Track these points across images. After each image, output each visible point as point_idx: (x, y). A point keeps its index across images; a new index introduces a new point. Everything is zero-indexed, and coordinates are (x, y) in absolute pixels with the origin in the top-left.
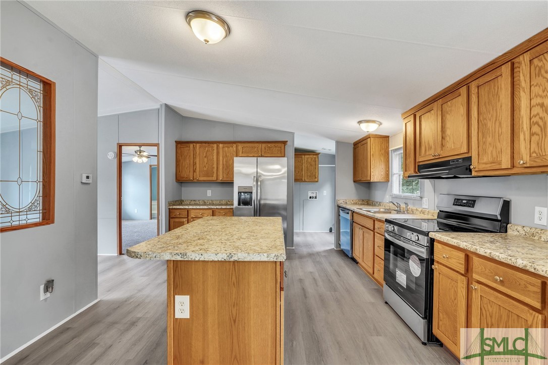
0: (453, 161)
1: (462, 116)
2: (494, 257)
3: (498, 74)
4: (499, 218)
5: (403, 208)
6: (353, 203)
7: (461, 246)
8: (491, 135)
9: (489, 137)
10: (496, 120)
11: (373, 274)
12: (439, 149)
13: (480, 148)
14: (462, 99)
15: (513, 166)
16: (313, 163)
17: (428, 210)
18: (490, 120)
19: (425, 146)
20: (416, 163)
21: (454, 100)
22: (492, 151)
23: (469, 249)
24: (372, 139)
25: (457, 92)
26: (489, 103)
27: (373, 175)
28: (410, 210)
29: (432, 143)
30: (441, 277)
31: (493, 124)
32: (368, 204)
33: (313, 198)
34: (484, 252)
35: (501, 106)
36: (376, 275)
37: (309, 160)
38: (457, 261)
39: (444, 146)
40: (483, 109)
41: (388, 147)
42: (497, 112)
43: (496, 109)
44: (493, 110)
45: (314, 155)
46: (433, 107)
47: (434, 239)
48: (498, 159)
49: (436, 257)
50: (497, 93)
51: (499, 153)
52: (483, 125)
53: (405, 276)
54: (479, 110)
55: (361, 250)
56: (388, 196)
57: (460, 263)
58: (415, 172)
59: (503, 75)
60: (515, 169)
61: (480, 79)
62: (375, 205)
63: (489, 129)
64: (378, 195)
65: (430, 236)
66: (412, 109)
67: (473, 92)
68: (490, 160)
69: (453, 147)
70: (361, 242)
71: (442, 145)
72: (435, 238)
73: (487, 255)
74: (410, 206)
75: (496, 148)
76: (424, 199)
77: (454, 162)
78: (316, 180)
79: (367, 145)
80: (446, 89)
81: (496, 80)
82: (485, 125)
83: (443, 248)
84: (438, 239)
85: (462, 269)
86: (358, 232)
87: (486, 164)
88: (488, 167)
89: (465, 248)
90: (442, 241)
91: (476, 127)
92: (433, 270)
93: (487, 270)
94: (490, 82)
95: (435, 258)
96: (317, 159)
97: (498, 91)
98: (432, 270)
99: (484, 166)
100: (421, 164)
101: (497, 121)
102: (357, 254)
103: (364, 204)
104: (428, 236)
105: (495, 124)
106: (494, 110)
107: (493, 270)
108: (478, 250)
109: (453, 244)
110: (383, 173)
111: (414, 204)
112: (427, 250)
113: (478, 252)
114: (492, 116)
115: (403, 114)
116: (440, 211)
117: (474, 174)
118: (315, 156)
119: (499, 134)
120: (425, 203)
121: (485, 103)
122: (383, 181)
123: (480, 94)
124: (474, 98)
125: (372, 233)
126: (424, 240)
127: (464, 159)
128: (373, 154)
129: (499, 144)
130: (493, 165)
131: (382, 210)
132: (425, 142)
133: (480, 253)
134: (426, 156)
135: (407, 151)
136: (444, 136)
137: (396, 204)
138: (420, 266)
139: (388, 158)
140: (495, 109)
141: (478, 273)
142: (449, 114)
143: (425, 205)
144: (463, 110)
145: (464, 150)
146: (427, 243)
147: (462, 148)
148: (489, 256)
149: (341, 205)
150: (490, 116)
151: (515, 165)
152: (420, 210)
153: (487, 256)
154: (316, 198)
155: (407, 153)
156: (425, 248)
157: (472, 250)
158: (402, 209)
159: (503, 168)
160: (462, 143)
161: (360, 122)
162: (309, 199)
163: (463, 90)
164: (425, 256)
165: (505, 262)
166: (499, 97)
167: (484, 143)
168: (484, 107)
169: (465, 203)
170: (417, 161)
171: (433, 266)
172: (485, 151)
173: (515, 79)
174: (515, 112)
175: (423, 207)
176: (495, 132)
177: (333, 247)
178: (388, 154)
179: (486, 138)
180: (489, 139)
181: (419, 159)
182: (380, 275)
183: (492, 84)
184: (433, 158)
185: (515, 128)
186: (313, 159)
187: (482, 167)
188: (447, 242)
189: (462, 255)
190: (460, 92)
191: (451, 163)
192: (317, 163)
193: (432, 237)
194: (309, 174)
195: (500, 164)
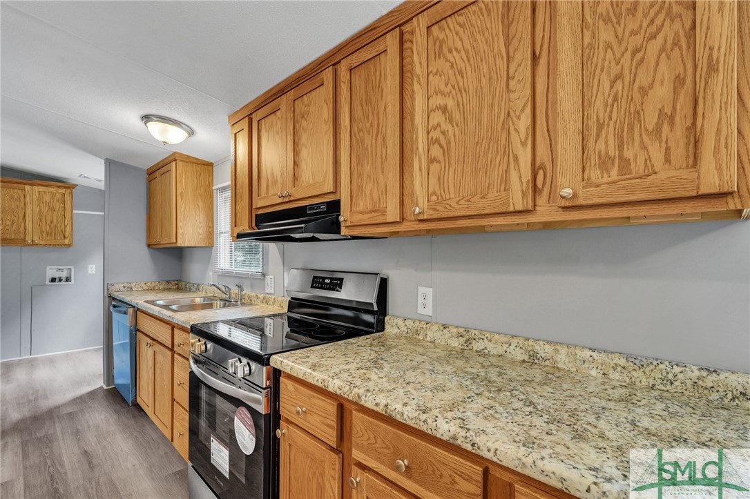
0: (312, 207)
1: (326, 122)
2: (394, 415)
3: (382, 48)
4: (376, 308)
5: (236, 294)
6: (146, 287)
7: (330, 389)
8: (370, 160)
9: (368, 163)
10: (378, 132)
11: (172, 441)
12: (290, 184)
13: (354, 182)
14: (326, 92)
15: (403, 219)
16: (58, 206)
17: (273, 297)
18: (369, 132)
19: (267, 178)
20: (253, 211)
21: (313, 93)
22: (371, 191)
23: (346, 396)
24: (180, 164)
25: (318, 78)
26: (366, 101)
27: (182, 234)
28: (246, 297)
29: (277, 172)
30: (293, 452)
31: (374, 141)
32: (179, 289)
33: (60, 280)
34: (374, 402)
35: (385, 108)
36: (175, 444)
37: (47, 198)
38: (322, 420)
39: (297, 180)
40: (358, 113)
41: (211, 184)
42: (378, 119)
43: (378, 113)
44: (373, 114)
45: (59, 187)
46: (280, 105)
47: (280, 371)
48: (382, 206)
49: (286, 408)
50: (379, 83)
51: (382, 194)
52: (357, 142)
53: (227, 452)
54: (353, 113)
55: (151, 389)
56: (211, 274)
57: (328, 426)
58: (251, 227)
59: (388, 51)
60: (405, 223)
61: (354, 56)
62: (190, 291)
63: (367, 150)
64: (194, 271)
65: (272, 364)
66: (245, 107)
67: (342, 79)
68: (370, 207)
69: (311, 182)
70: (151, 372)
71: (295, 178)
72: (281, 369)
73: (380, 409)
74: (247, 291)
75: (378, 183)
76: (268, 278)
77: (313, 209)
78: (67, 242)
79: (170, 176)
80: (300, 70)
81: (377, 58)
82: (362, 143)
83: (296, 390)
84: (287, 370)
85: (331, 437)
86: (146, 353)
87: (363, 213)
88: (365, 218)
89: (338, 392)
90: (295, 375)
91: (348, 144)
92: (279, 439)
93: (379, 441)
94: (370, 63)
95: (283, 412)
96: (68, 198)
97: (380, 80)
98: (277, 441)
99: (360, 217)
100: (260, 212)
101: (379, 137)
102: (145, 399)
103: (169, 290)
104: (269, 365)
105: (376, 140)
106: (375, 115)
107: (391, 443)
108: (363, 398)
109: (315, 383)
110: (202, 230)
111: (252, 286)
112: (266, 396)
113: (363, 403)
114: (371, 126)
115: (230, 117)
116: (292, 298)
117: (344, 231)
118: (63, 191)
119: (382, 158)
120: (269, 285)
121: (361, 100)
122: (202, 245)
123: (353, 84)
124: (345, 90)
125: (169, 353)
126: (261, 375)
127: (328, 204)
128: (181, 193)
129: (381, 176)
130: (373, 214)
131: (198, 301)
132: (266, 171)
133: (366, 405)
134: (268, 199)
135: (238, 187)
136: (297, 159)
137: (223, 289)
138: (253, 432)
139: (212, 203)
140: (376, 112)
141: (361, 449)
142: (306, 120)
143: (269, 288)
144: (327, 113)
145: (329, 187)
146: (268, 379)
147: (326, 184)
148: (384, 413)
149: (115, 295)
150: (368, 125)
151: (405, 216)
152: (262, 296)
153: (381, 412)
154: (68, 280)
155: (238, 191)
156: (264, 392)
157: (351, 398)
158: (233, 295)
159: (388, 221)
160: (326, 172)
161: (147, 118)
162: (48, 283)
163: (327, 75)
164: (262, 409)
165: (414, 426)
166: (382, 91)
167: (360, 174)
168: (359, 108)
169: (327, 284)
170: (254, 207)
171: (278, 430)
172: (360, 187)
173: (405, 61)
174: (405, 121)
175: (267, 291)
176: (376, 154)
177: (100, 383)
178: (211, 196)
179: (363, 166)
180: (368, 168)
181: (258, 203)
182: (182, 444)
183: (372, 67)
184: (280, 200)
185: (405, 151)
186: (59, 196)
187: (357, 219)
188: (303, 378)
189: (332, 408)
190: (322, 79)
191: (308, 212)
192: (68, 205)
193: (276, 367)
194: (46, 228)
195: (384, 213)
